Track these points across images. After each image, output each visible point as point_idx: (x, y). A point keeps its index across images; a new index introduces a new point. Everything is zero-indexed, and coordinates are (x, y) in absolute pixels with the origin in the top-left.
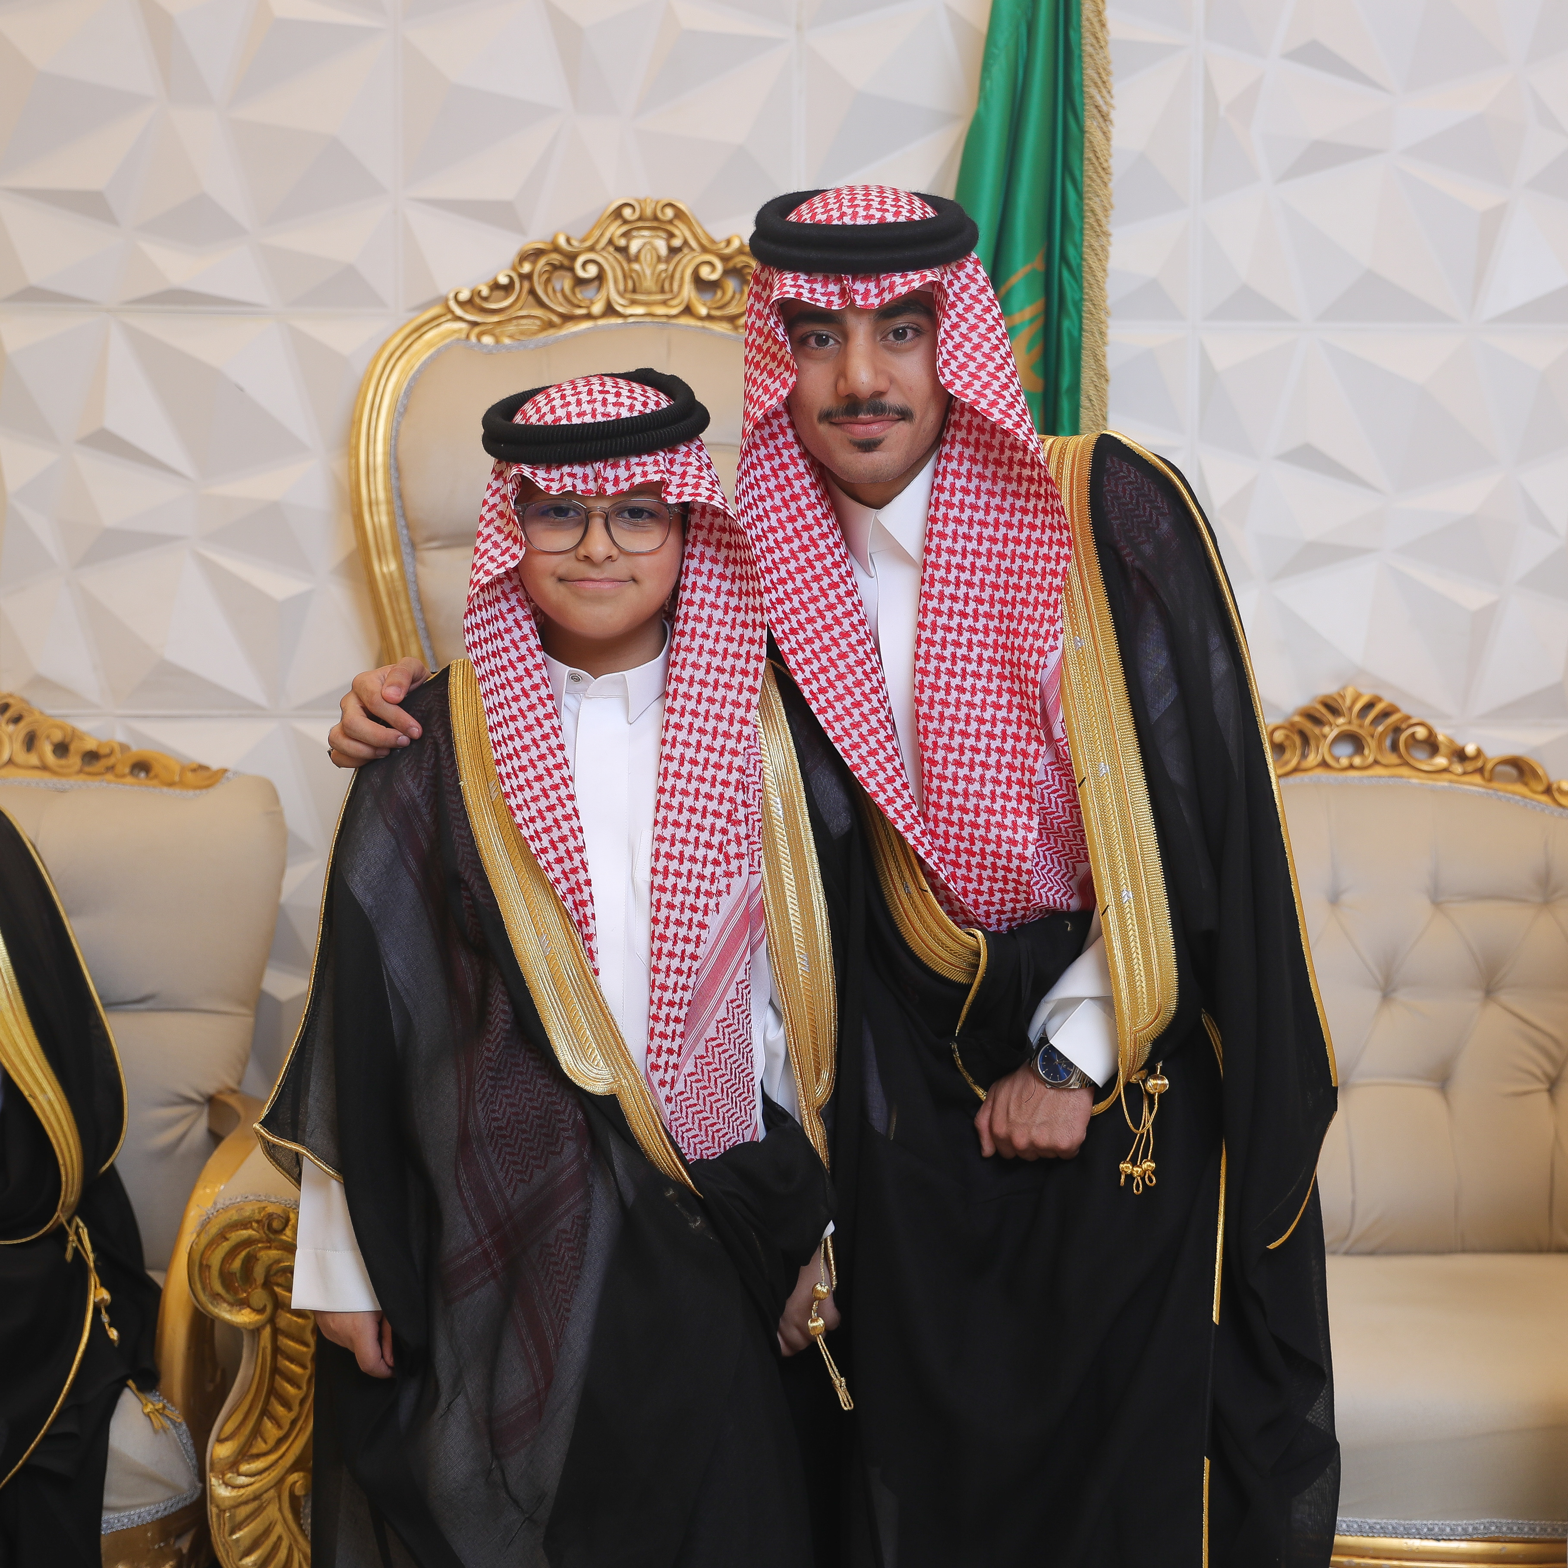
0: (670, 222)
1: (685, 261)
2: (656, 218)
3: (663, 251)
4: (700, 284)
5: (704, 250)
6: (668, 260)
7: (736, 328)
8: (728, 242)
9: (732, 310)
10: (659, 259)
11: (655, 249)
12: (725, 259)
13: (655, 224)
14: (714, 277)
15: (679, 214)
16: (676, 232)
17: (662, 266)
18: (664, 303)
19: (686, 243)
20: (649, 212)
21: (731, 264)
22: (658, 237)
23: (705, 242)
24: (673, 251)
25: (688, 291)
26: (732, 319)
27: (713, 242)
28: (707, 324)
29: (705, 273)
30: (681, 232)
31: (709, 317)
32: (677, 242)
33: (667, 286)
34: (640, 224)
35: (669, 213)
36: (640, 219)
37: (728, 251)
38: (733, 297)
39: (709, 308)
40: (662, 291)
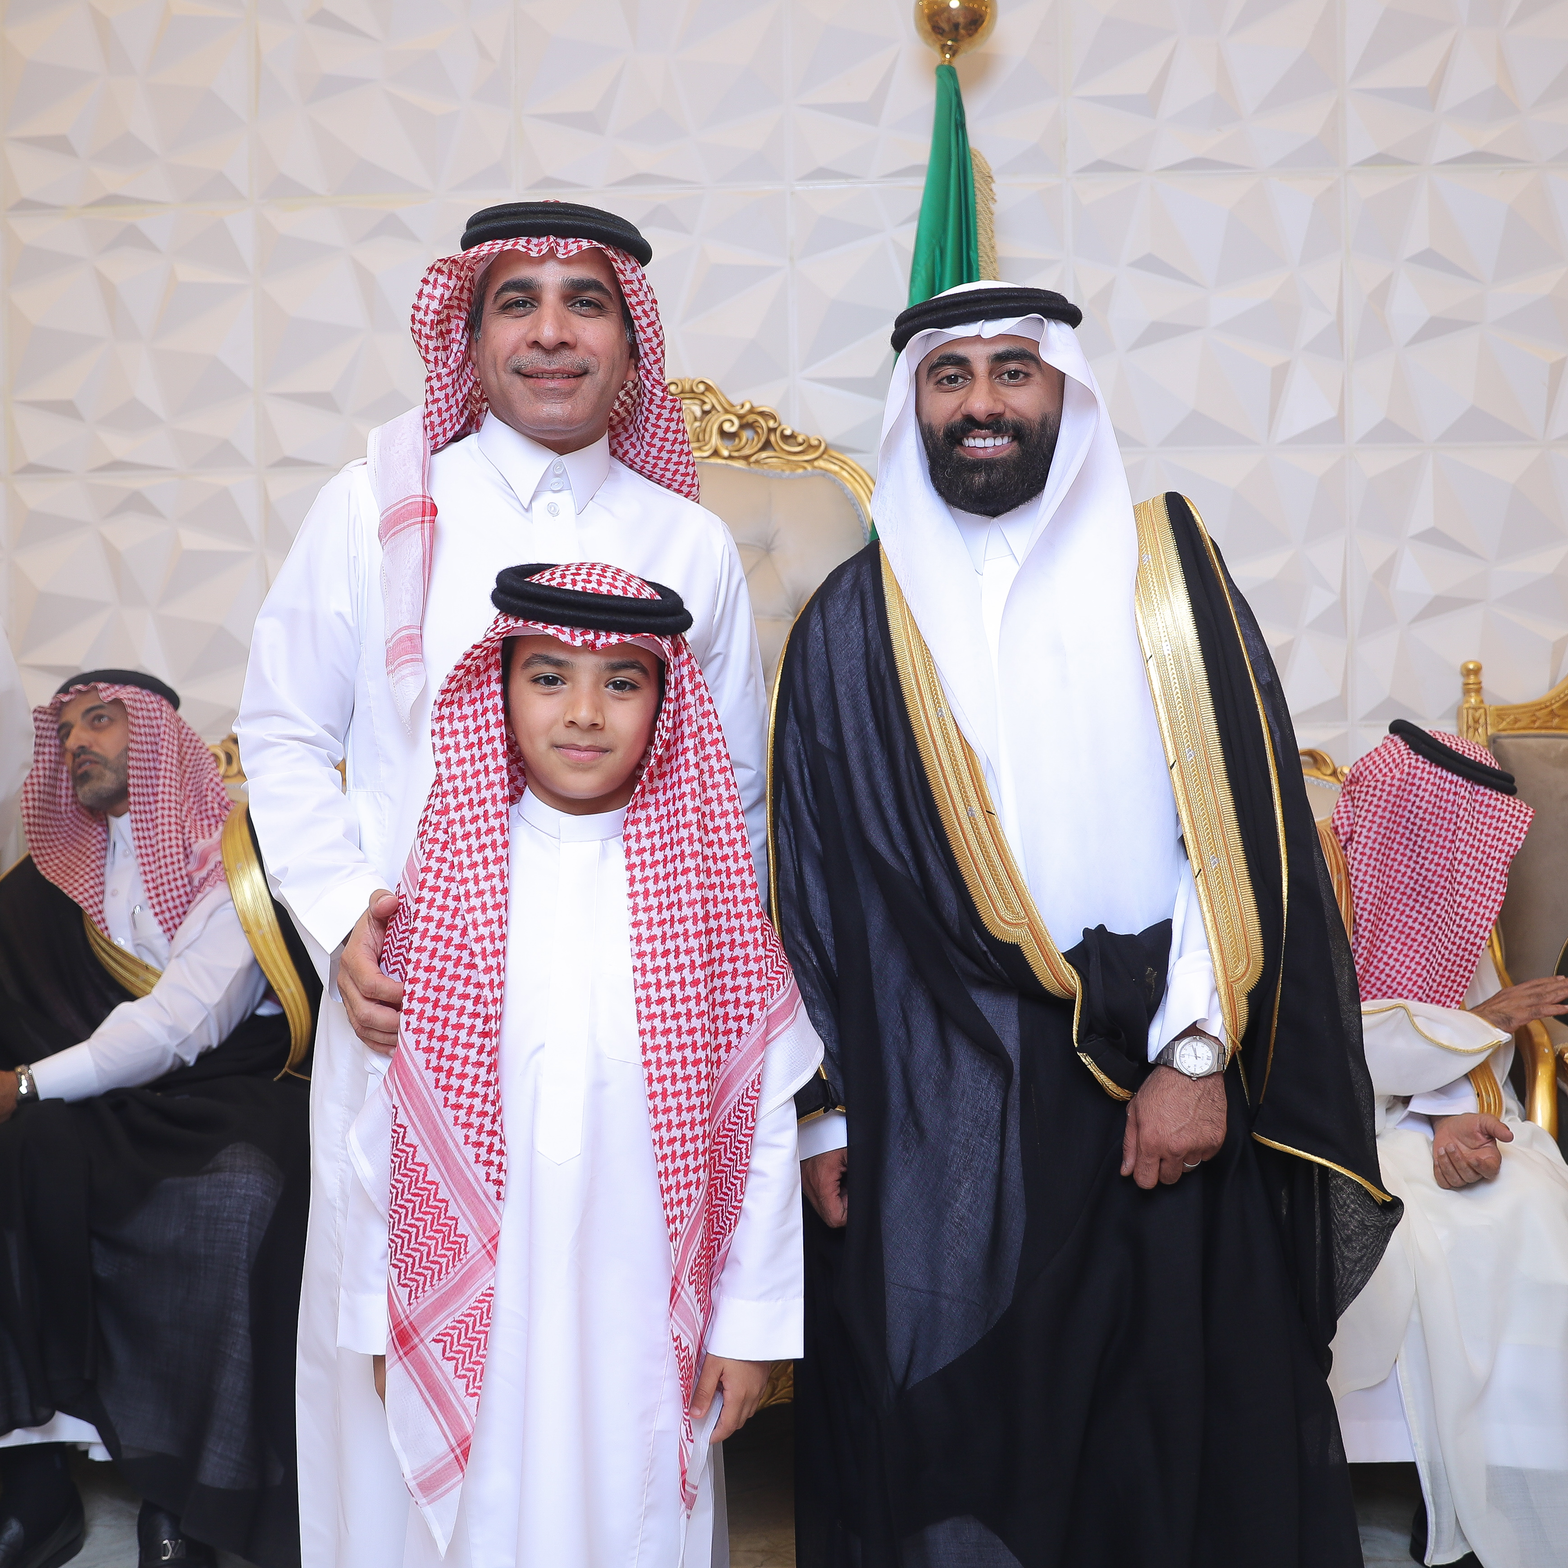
0: (703, 393)
1: (713, 419)
2: (692, 391)
3: (698, 413)
4: (723, 434)
5: (727, 411)
6: (701, 420)
7: (749, 464)
8: (743, 406)
9: (746, 452)
10: (696, 419)
11: (693, 413)
12: (740, 417)
13: (692, 395)
14: (733, 429)
15: (708, 388)
16: (706, 400)
17: (697, 424)
18: (700, 449)
19: (713, 407)
20: (687, 387)
21: (745, 421)
22: (695, 404)
23: (726, 406)
24: (705, 413)
25: (715, 440)
26: (746, 458)
27: (733, 406)
28: (729, 462)
29: (727, 427)
30: (710, 399)
31: (730, 457)
32: (707, 407)
33: (701, 437)
34: (682, 395)
35: (702, 387)
36: (682, 392)
37: (742, 412)
38: (747, 443)
39: (730, 451)
40: (698, 440)
